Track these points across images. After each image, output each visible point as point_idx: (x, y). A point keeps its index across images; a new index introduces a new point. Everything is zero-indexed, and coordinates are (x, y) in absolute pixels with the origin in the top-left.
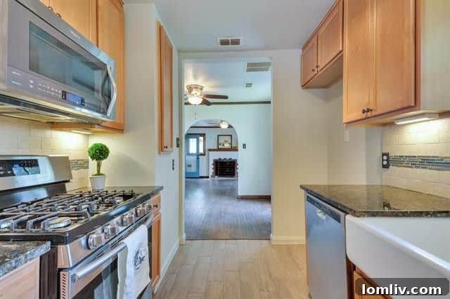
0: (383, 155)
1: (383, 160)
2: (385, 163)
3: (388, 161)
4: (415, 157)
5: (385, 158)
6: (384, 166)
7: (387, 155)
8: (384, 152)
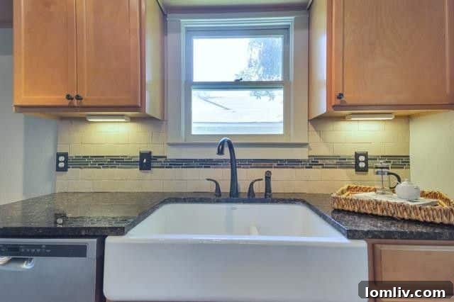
0: (58, 155)
1: (58, 162)
2: (62, 165)
3: (65, 163)
4: (103, 157)
5: (62, 159)
6: (58, 169)
7: (65, 155)
8: (59, 151)
